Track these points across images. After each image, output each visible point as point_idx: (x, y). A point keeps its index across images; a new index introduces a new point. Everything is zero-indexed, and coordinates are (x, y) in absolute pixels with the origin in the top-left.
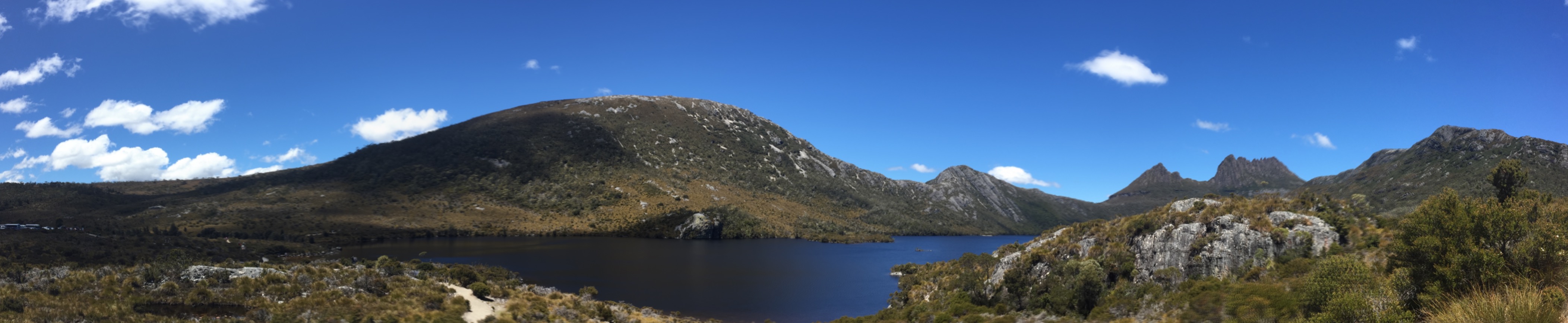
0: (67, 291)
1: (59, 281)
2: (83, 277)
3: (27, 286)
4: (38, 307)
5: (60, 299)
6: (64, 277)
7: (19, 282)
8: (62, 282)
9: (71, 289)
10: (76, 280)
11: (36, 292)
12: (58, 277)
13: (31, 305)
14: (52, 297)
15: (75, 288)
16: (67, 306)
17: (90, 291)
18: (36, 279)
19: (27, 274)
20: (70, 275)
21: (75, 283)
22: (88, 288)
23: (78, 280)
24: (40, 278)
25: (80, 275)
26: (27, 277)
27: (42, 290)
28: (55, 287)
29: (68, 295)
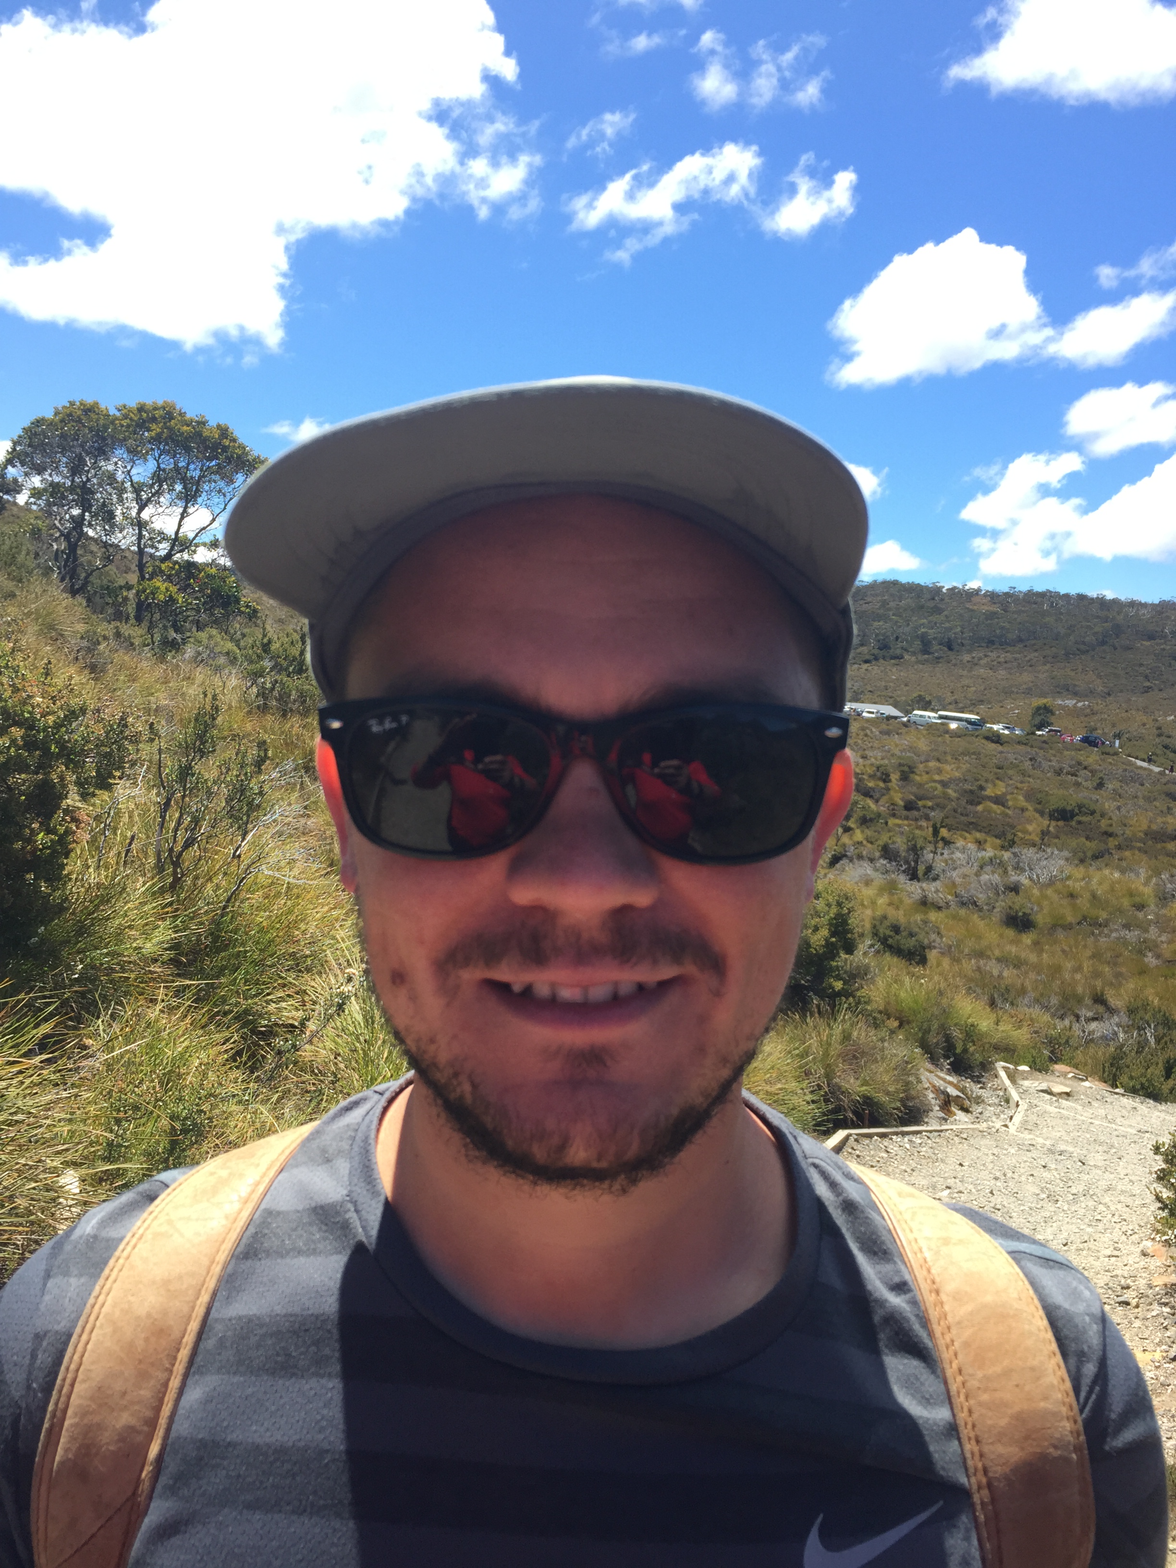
0: (1058, 925)
1: (1036, 892)
2: (1112, 890)
3: (937, 891)
4: (970, 956)
5: (1036, 943)
6: (1051, 882)
7: (914, 876)
8: (1044, 897)
9: (1070, 918)
10: (1087, 895)
11: (963, 912)
12: (1031, 879)
13: (950, 947)
14: (1010, 933)
15: (1085, 918)
16: (1057, 969)
17: (1132, 936)
18: (965, 876)
19: (938, 857)
20: (1069, 878)
21: (1083, 903)
22: (1127, 926)
23: (1094, 896)
24: (978, 874)
25: (1100, 883)
26: (939, 865)
27: (981, 910)
28: (1022, 906)
29: (1061, 935)
